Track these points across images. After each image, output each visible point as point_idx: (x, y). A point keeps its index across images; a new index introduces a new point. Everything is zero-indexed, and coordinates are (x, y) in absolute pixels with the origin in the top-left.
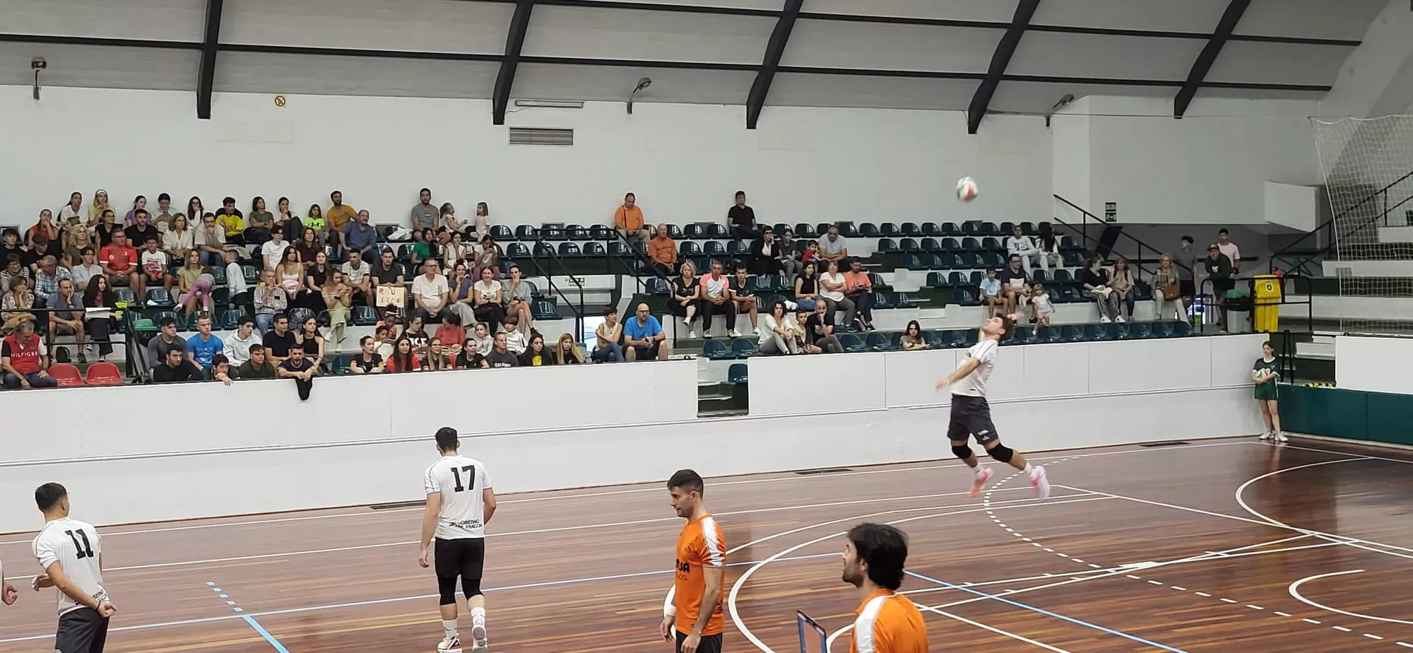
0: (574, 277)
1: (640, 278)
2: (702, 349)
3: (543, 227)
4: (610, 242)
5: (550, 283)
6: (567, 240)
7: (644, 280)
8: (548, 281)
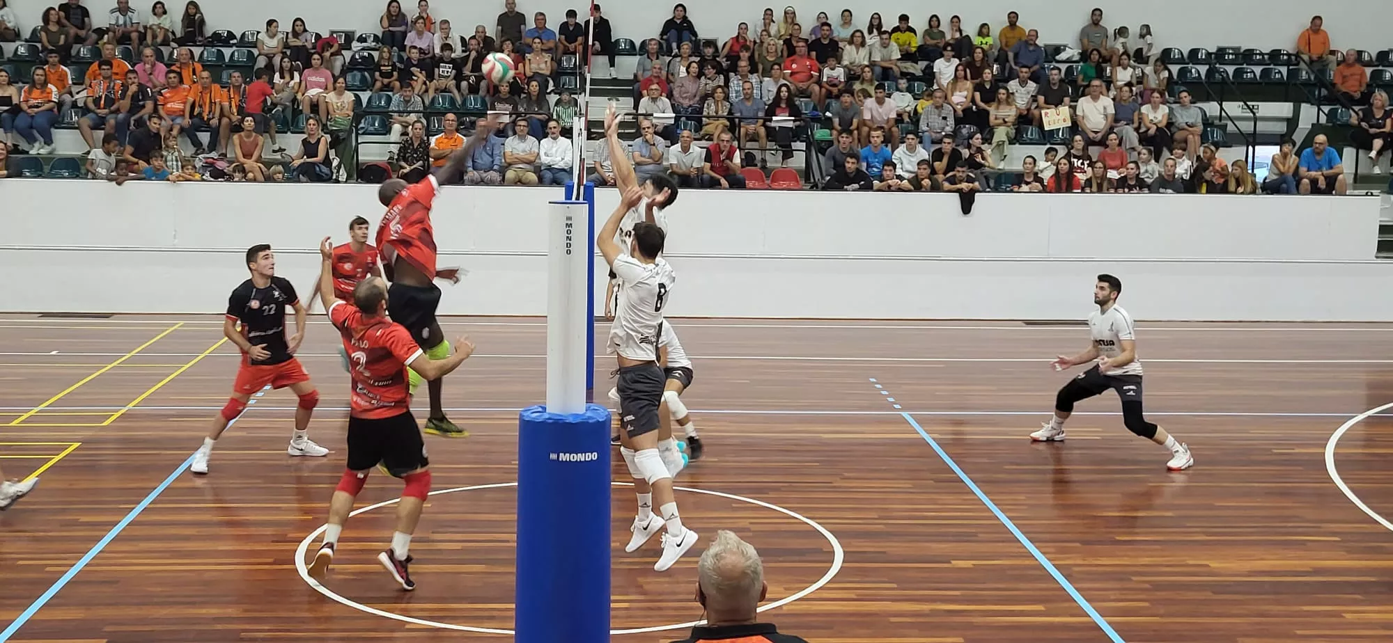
0: (1249, 103)
1: (1321, 107)
2: (1387, 185)
3: (1218, 51)
4: (1291, 67)
5: (1222, 109)
6: (1242, 64)
7: (1326, 109)
8: (1219, 107)
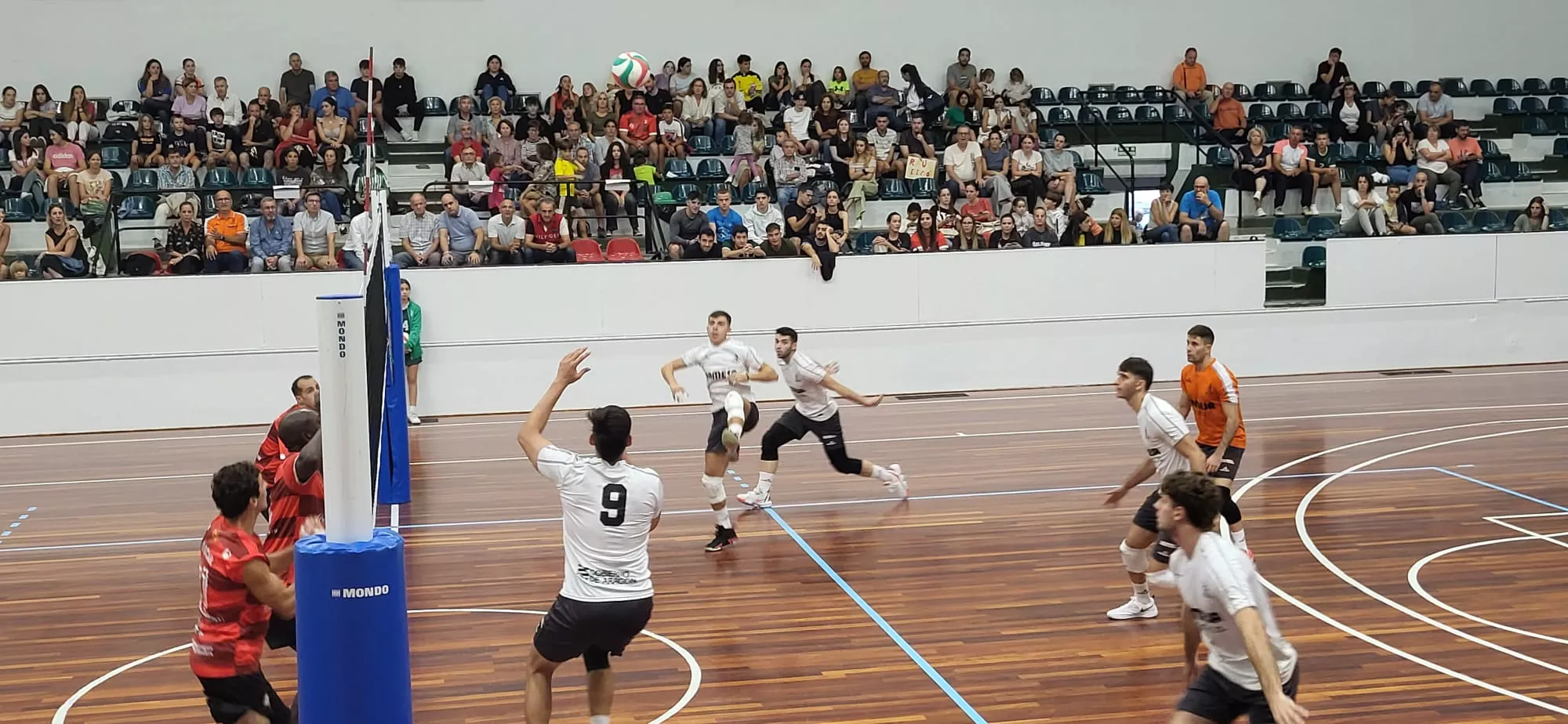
0: (1124, 145)
1: (1200, 146)
2: (1272, 228)
3: (1089, 89)
4: (1167, 105)
5: (1097, 153)
6: (1116, 103)
7: (1206, 148)
8: (1094, 150)
